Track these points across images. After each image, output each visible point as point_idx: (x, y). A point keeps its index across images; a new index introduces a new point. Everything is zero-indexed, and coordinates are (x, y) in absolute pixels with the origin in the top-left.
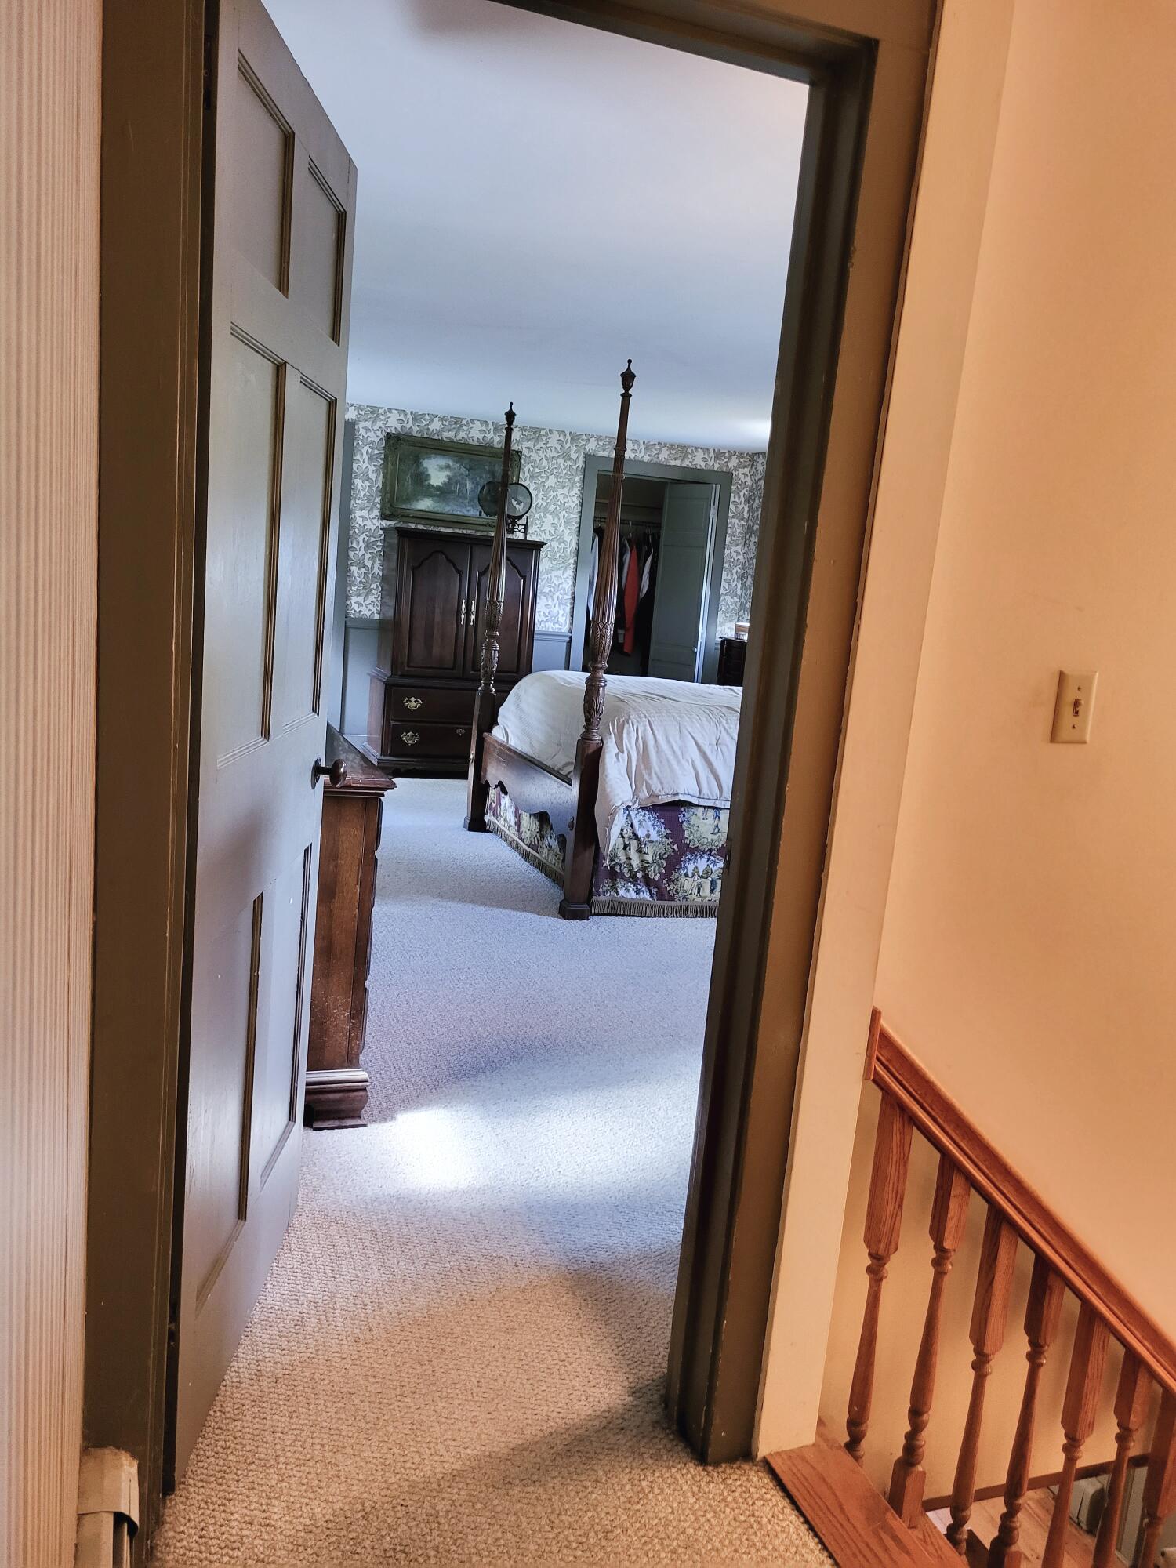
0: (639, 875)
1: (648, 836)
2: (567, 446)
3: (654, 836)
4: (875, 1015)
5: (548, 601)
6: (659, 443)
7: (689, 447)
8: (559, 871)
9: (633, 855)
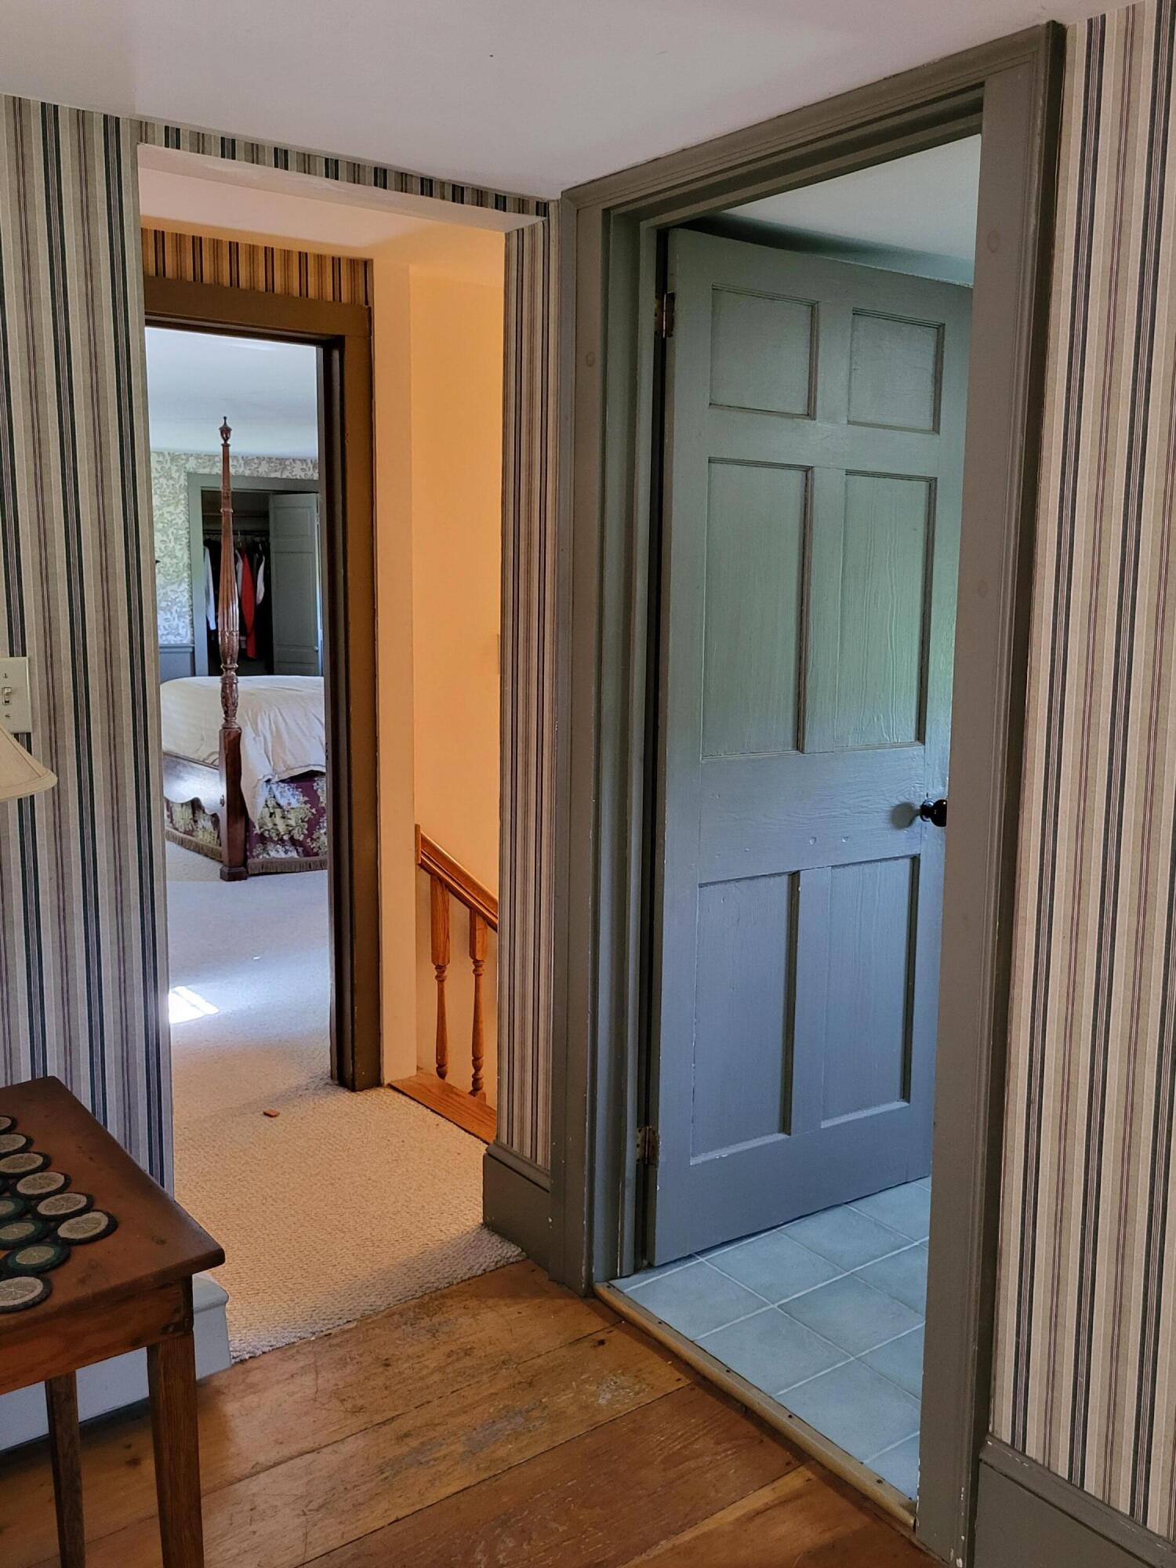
0: (286, 838)
1: (289, 804)
2: (167, 467)
3: (294, 803)
4: (417, 827)
5: (166, 614)
6: (258, 458)
7: (287, 459)
8: (215, 847)
9: (278, 820)
